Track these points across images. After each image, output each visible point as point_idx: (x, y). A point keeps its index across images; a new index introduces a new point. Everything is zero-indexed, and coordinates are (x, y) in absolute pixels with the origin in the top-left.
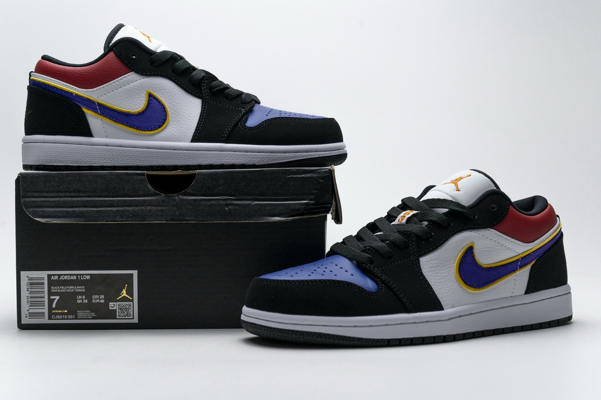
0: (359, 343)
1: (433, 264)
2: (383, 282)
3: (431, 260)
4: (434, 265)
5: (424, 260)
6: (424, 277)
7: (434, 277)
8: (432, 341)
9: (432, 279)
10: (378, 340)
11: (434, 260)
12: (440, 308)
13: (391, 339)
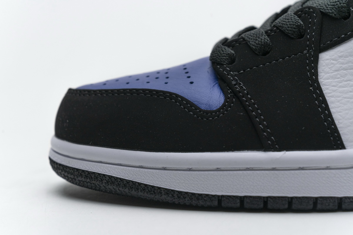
0: (169, 199)
1: (343, 64)
2: (235, 94)
3: (340, 57)
4: (344, 66)
5: (327, 57)
6: (319, 88)
7: (340, 87)
8: (311, 207)
9: (334, 91)
10: (200, 196)
11: (346, 57)
12: (340, 145)
13: (223, 196)
